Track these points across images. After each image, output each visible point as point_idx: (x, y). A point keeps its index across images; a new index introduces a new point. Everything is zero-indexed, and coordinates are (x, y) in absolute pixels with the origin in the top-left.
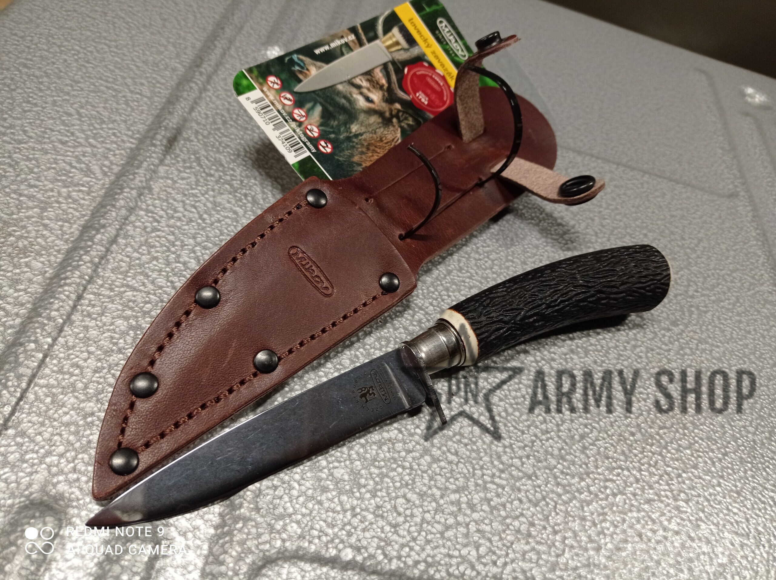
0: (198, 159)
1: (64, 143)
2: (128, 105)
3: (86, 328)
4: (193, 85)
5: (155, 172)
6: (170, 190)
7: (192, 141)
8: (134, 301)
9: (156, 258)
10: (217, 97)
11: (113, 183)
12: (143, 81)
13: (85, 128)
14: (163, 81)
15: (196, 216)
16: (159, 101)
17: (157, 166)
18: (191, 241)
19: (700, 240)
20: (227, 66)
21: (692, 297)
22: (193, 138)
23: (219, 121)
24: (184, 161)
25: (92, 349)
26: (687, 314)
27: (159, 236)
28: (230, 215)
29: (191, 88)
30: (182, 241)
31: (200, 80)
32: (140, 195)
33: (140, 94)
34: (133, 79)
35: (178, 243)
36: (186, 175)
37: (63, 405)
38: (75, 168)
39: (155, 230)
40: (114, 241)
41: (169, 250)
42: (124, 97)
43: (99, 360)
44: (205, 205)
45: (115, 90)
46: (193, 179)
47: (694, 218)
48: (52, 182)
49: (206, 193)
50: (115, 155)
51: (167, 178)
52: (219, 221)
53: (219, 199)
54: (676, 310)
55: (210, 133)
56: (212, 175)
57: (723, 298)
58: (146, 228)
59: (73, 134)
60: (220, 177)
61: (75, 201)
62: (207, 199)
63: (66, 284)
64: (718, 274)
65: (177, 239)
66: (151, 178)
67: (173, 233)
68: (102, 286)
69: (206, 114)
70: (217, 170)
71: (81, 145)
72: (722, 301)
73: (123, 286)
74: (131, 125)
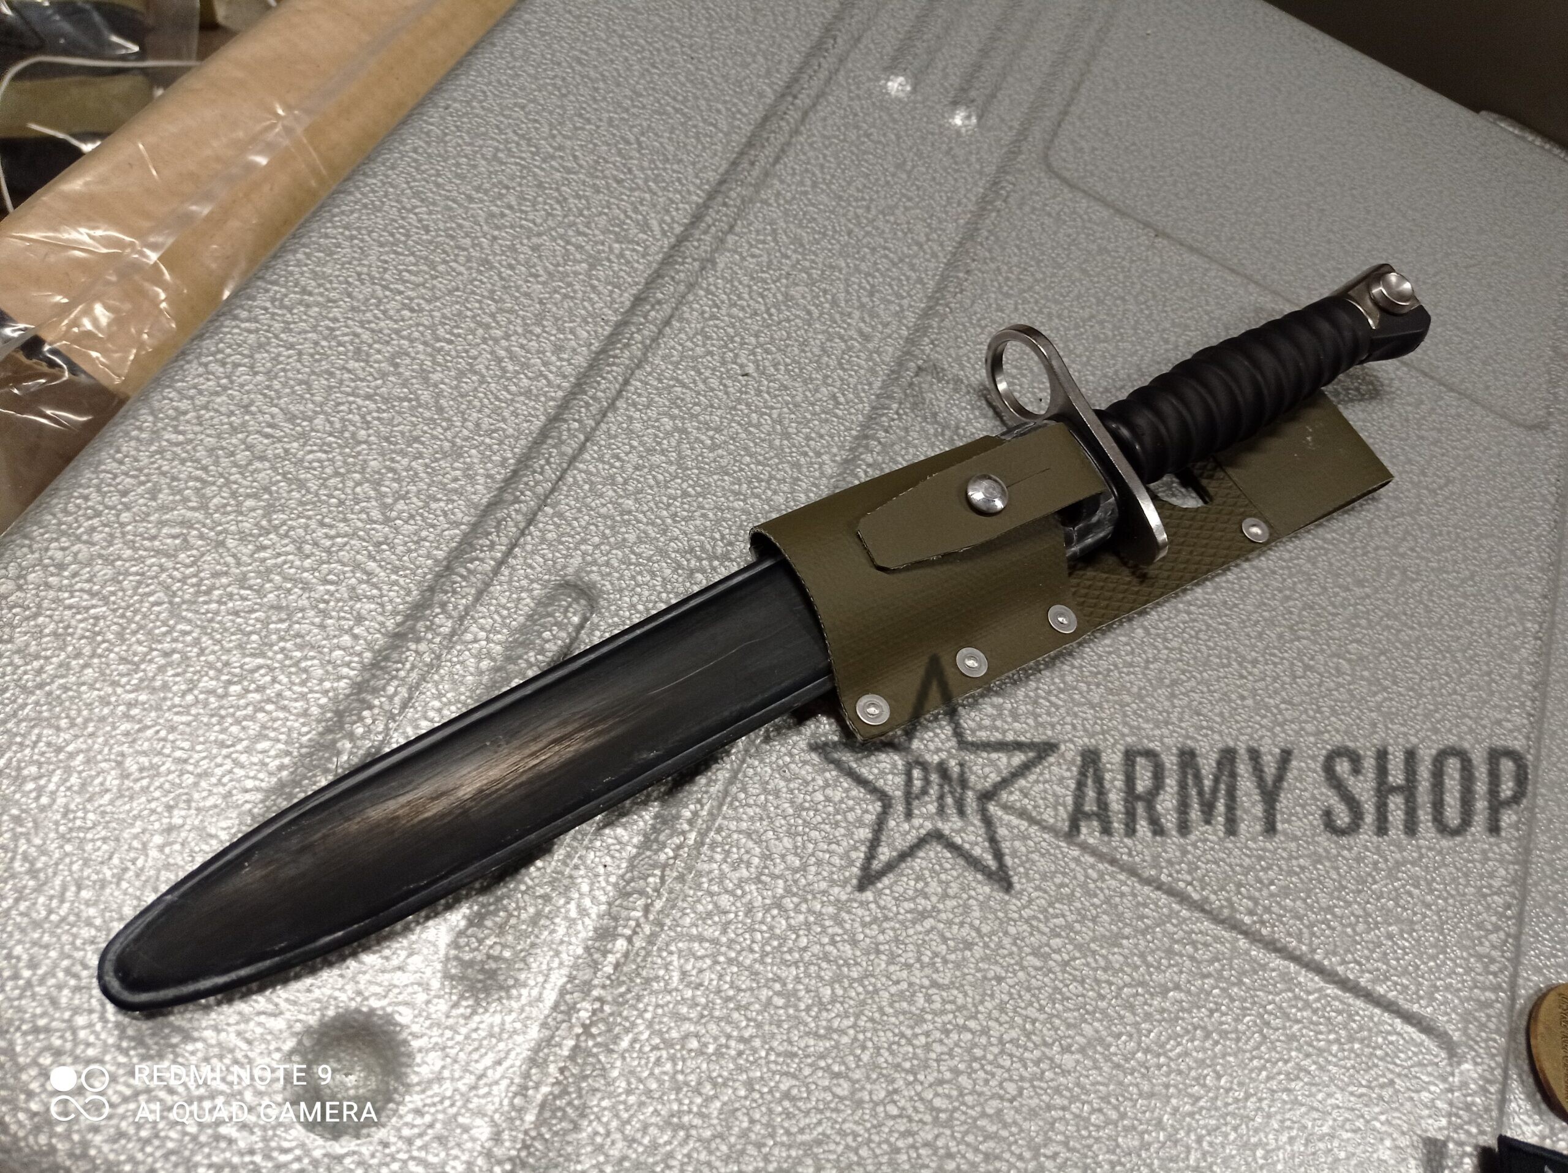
0: (774, 231)
1: (619, 182)
2: (698, 139)
3: (630, 419)
4: (783, 124)
5: (722, 241)
6: (736, 268)
7: (770, 205)
8: (682, 400)
9: (711, 353)
10: (811, 145)
11: (673, 247)
12: (720, 106)
13: (646, 164)
14: (745, 110)
15: (763, 308)
16: (738, 140)
17: (726, 233)
18: (753, 340)
19: (1449, 481)
20: (831, 99)
21: (1403, 556)
22: (772, 201)
23: (808, 182)
24: (758, 232)
25: (635, 443)
26: (1383, 576)
27: (716, 326)
28: (802, 314)
29: (780, 127)
30: (743, 338)
31: (794, 116)
32: (703, 268)
33: (715, 126)
34: (707, 100)
35: (737, 339)
36: (758, 252)
37: (601, 496)
38: (631, 218)
39: (713, 317)
40: (667, 322)
41: (726, 346)
42: (695, 126)
43: (641, 457)
44: (774, 296)
45: (684, 115)
46: (765, 259)
47: (1454, 448)
48: (603, 233)
49: (778, 280)
50: (677, 209)
51: (735, 252)
52: (788, 320)
53: (792, 292)
54: (1368, 566)
55: (794, 198)
56: (788, 257)
57: (1450, 568)
58: (703, 312)
59: (630, 171)
60: (798, 262)
61: (628, 262)
62: (778, 289)
63: (614, 364)
64: (1458, 534)
65: (737, 334)
66: (717, 249)
67: (733, 326)
68: (650, 374)
69: (793, 169)
70: (795, 251)
71: (638, 188)
72: (1447, 572)
73: (672, 379)
74: (701, 171)
